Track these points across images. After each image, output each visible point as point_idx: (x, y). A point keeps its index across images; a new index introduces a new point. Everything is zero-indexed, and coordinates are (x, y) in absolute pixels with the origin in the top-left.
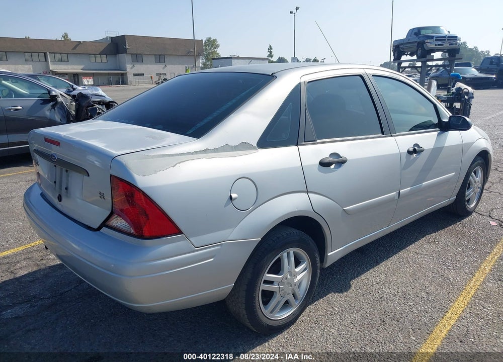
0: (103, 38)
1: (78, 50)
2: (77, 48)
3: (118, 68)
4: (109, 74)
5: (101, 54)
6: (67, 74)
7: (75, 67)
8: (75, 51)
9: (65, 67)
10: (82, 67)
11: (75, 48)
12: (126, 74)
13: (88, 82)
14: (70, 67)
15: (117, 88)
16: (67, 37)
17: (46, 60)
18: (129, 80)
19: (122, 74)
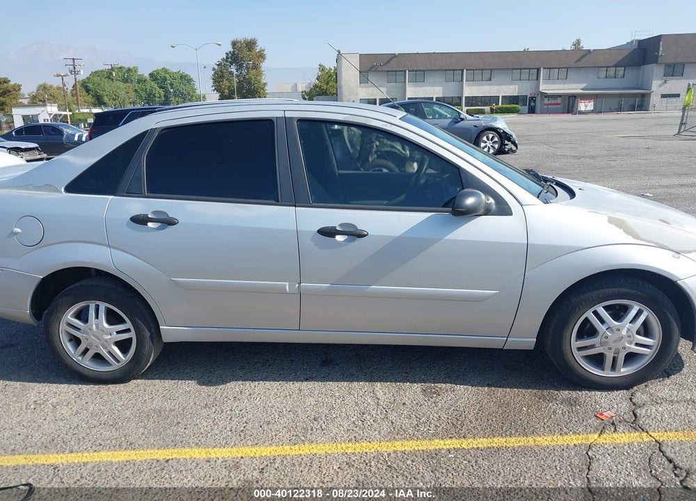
0: (628, 43)
1: (584, 62)
2: (583, 60)
3: (640, 86)
4: (621, 94)
5: (616, 66)
6: (560, 96)
7: (575, 86)
8: (579, 64)
9: (561, 86)
10: (583, 85)
11: (579, 60)
12: (649, 95)
13: (586, 106)
14: (567, 86)
15: (629, 116)
16: (579, 44)
17: (538, 78)
18: (651, 104)
19: (643, 95)
